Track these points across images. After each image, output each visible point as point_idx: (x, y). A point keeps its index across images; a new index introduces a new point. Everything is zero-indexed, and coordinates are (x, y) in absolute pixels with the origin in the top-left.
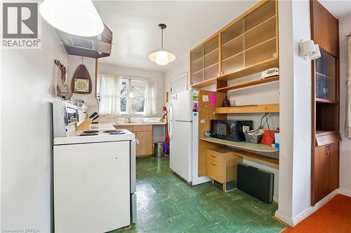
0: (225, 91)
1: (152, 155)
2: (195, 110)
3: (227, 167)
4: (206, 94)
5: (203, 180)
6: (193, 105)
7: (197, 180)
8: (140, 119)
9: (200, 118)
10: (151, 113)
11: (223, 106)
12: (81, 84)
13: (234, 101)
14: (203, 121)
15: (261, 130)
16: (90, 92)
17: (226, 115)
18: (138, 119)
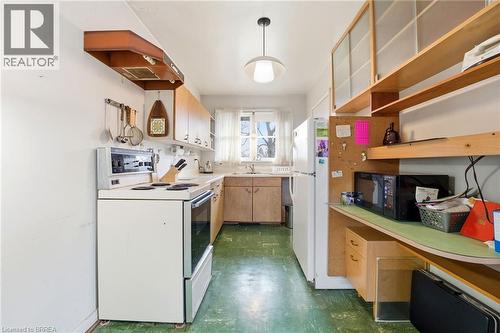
0: (394, 113)
1: (282, 224)
2: (320, 154)
3: (380, 271)
4: (346, 123)
5: (338, 283)
6: (318, 145)
7: (325, 282)
9: (332, 168)
11: (385, 143)
12: (158, 125)
13: (413, 133)
14: (337, 174)
15: (466, 201)
16: (166, 133)
17: (396, 161)
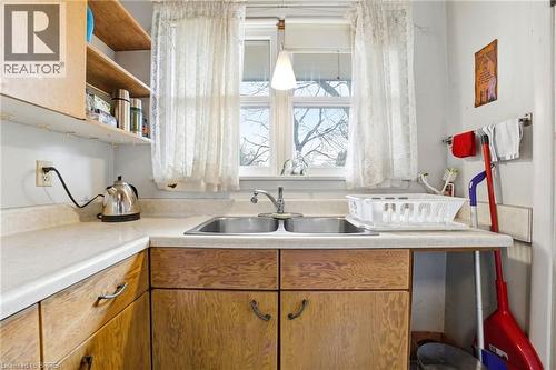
8: (333, 198)
10: (387, 168)
18: (318, 198)
